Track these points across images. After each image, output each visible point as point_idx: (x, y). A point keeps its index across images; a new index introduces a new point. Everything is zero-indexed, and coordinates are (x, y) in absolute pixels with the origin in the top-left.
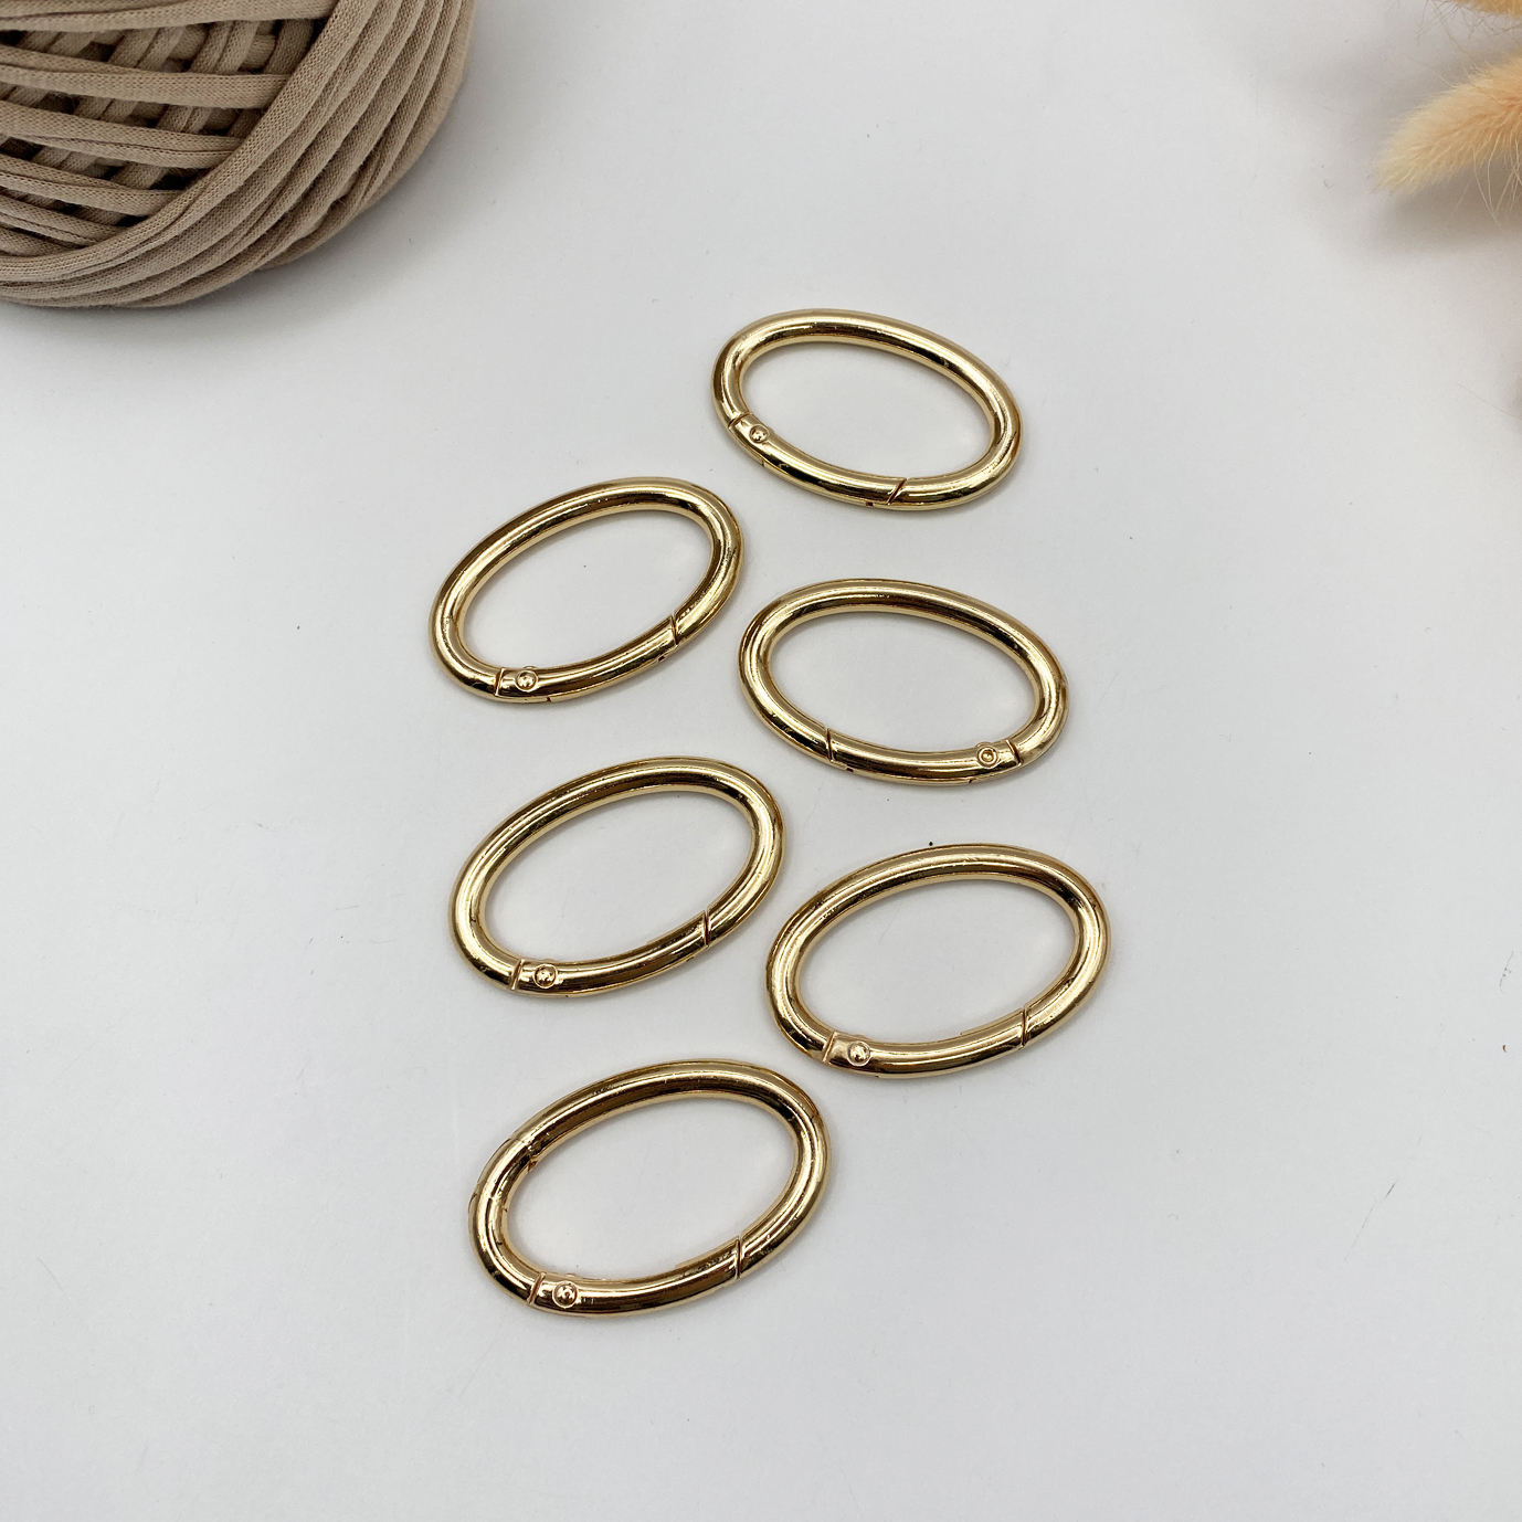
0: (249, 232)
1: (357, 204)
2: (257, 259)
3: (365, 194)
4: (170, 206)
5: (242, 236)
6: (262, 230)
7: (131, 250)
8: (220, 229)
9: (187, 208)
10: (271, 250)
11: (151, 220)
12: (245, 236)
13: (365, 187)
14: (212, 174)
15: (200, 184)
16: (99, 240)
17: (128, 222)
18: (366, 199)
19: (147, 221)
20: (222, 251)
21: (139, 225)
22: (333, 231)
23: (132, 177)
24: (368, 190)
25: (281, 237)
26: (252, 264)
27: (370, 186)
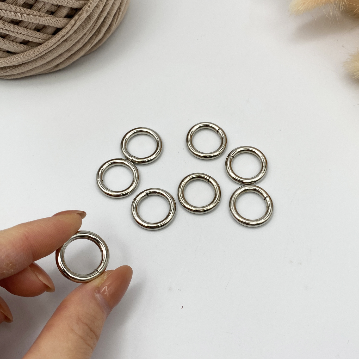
0: (90, 33)
1: (114, 27)
2: (90, 45)
3: (116, 23)
4: (71, 22)
5: (88, 34)
6: (93, 32)
7: (58, 41)
8: (84, 30)
9: (76, 22)
10: (94, 41)
11: (65, 28)
12: (89, 34)
13: (116, 20)
14: (83, 9)
15: (80, 13)
16: (47, 40)
17: (57, 30)
18: (116, 25)
19: (64, 29)
20: (82, 41)
21: (61, 31)
22: (108, 36)
23: (59, 14)
24: (116, 22)
25: (97, 36)
26: (88, 47)
27: (117, 20)
